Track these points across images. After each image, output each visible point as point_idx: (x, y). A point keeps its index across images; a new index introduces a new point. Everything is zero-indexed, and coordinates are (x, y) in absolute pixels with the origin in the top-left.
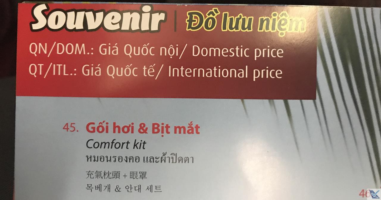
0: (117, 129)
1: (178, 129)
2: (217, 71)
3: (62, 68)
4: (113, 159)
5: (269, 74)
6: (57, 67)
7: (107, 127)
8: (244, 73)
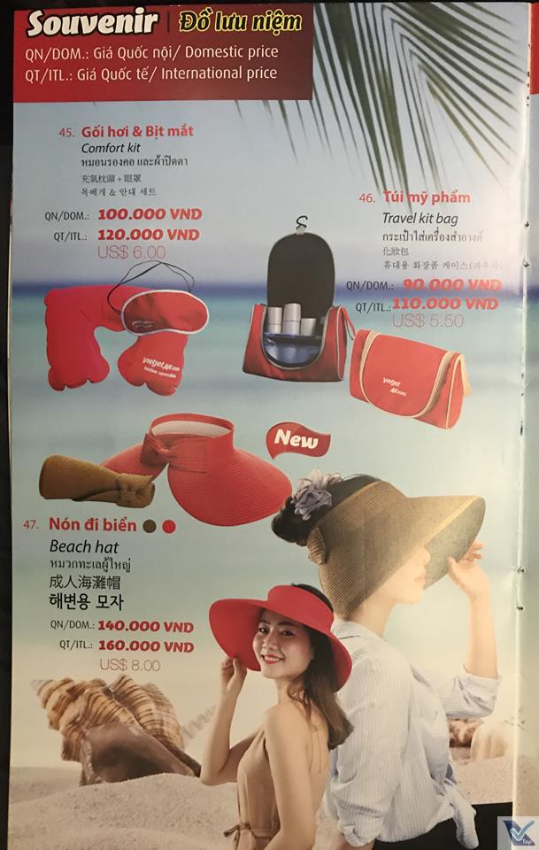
0: (112, 133)
1: (171, 132)
2: (211, 72)
3: (58, 73)
4: (108, 163)
5: (263, 74)
6: (53, 73)
7: (102, 131)
8: (238, 74)
